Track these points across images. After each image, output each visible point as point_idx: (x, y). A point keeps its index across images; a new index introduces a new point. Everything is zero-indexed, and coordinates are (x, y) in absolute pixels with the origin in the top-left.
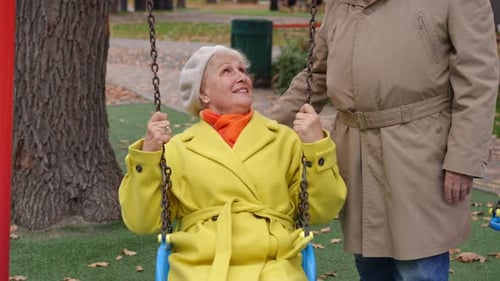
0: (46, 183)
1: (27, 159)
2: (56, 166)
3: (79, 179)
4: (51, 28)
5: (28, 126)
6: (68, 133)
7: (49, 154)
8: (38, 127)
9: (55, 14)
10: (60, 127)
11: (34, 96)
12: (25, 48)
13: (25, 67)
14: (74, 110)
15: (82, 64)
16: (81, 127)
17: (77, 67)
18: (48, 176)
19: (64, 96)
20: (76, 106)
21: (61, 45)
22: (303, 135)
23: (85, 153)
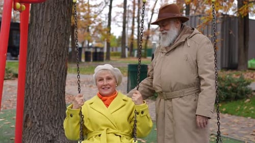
0: (38, 133)
1: (30, 123)
2: (42, 126)
3: (53, 132)
4: (42, 65)
5: (31, 108)
6: (48, 111)
7: (39, 121)
8: (35, 108)
9: (44, 59)
10: (45, 109)
11: (34, 95)
12: (30, 74)
13: (30, 82)
14: (51, 101)
15: (55, 81)
16: (54, 109)
17: (53, 82)
18: (39, 130)
19: (46, 95)
20: (52, 100)
21: (46, 73)
22: (136, 102)
23: (55, 120)
